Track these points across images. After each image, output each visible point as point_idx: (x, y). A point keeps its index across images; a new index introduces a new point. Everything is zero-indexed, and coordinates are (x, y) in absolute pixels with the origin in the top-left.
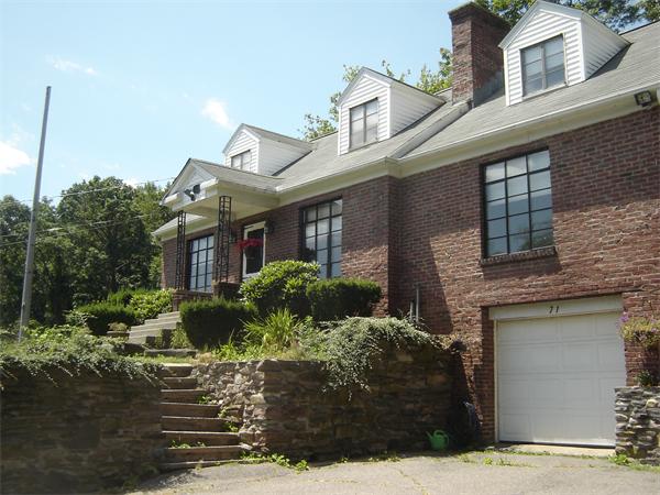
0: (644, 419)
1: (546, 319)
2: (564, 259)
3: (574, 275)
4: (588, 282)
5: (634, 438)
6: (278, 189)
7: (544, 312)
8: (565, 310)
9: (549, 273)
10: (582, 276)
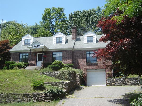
0: (110, 82)
1: (95, 71)
2: (98, 64)
3: (100, 66)
4: (101, 67)
5: (109, 84)
6: (49, 48)
7: (95, 70)
8: (97, 70)
9: (96, 66)
10: (101, 66)
